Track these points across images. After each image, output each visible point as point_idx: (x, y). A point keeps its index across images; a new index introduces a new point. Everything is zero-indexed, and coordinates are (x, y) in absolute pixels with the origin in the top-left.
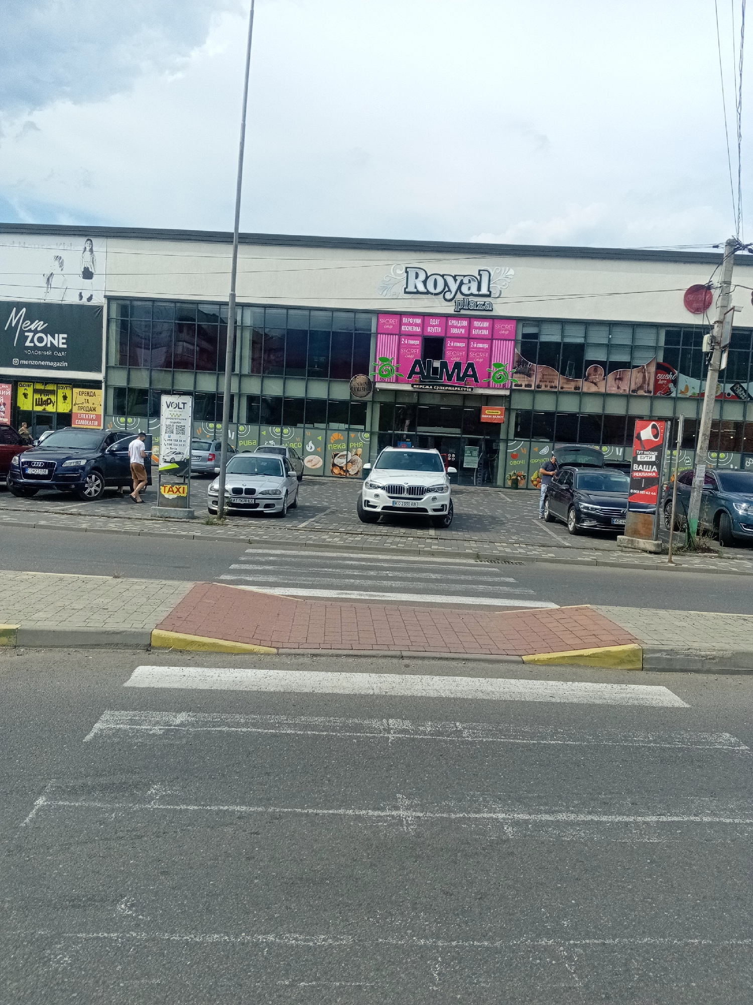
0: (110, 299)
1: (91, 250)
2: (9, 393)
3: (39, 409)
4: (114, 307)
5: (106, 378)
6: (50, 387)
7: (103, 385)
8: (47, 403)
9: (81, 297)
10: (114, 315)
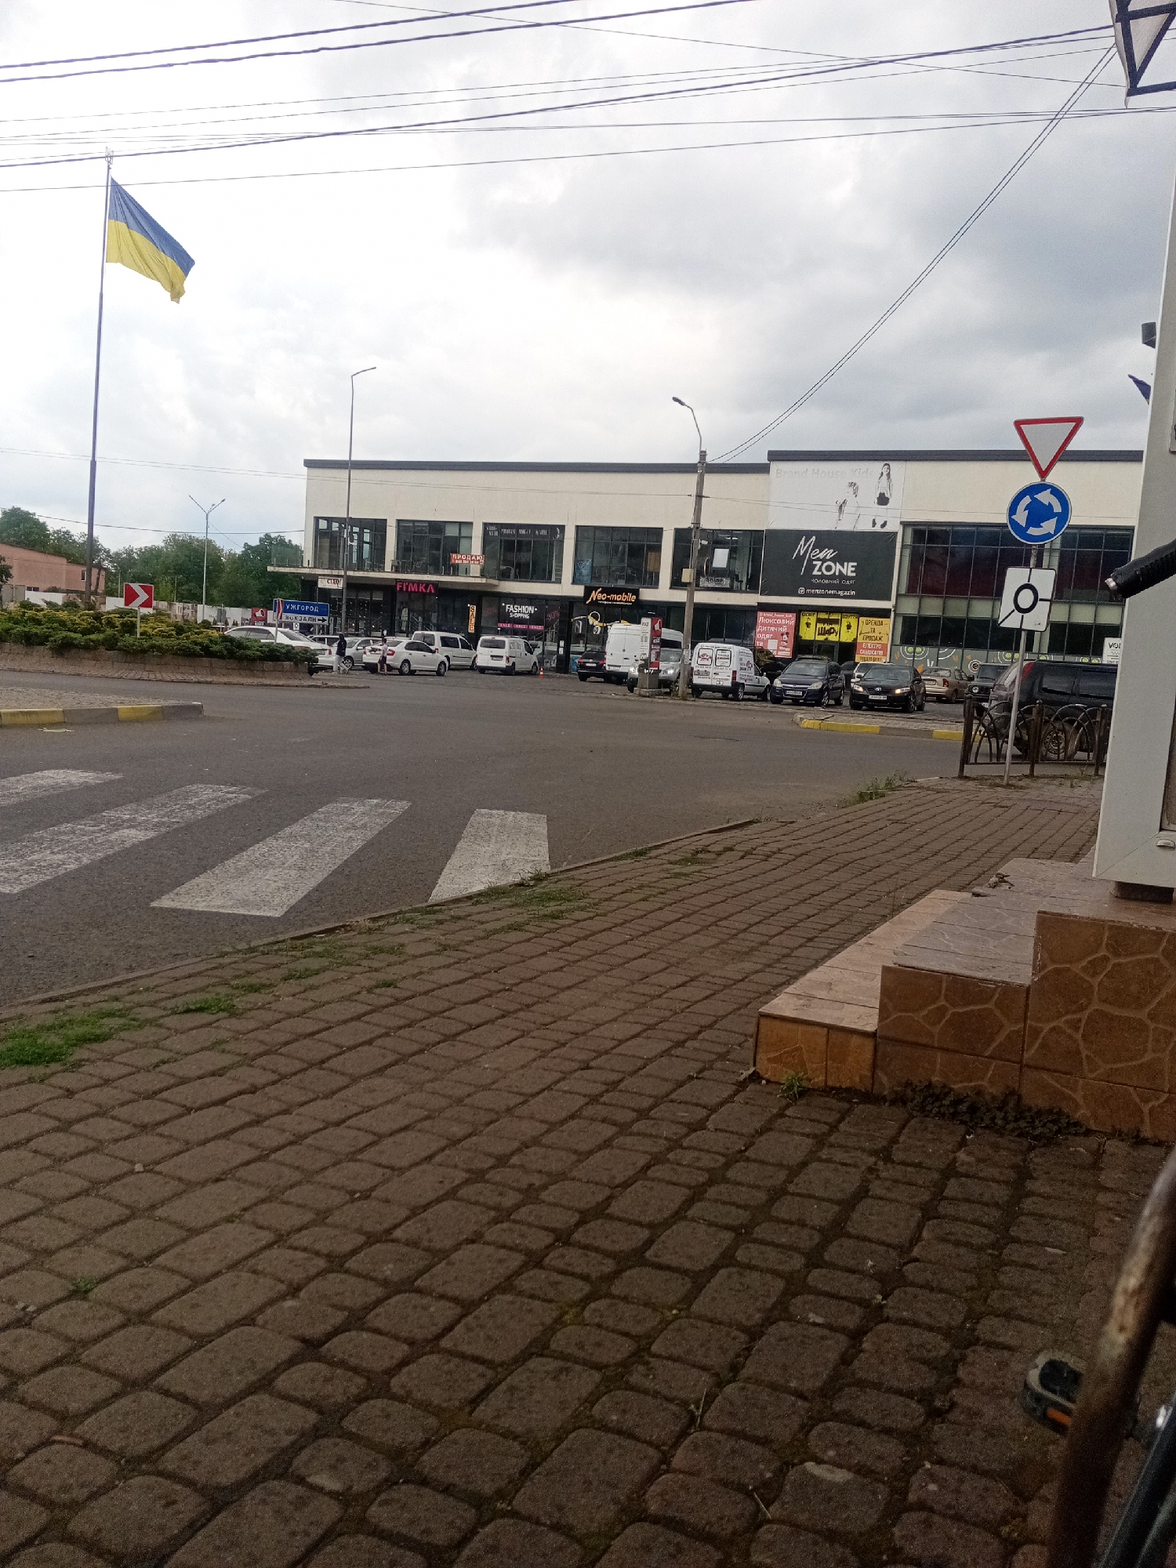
0: (905, 525)
1: (888, 475)
2: (793, 623)
3: (821, 638)
4: (909, 531)
5: (895, 607)
6: (834, 617)
7: (892, 614)
8: (829, 632)
9: (874, 524)
10: (909, 541)
